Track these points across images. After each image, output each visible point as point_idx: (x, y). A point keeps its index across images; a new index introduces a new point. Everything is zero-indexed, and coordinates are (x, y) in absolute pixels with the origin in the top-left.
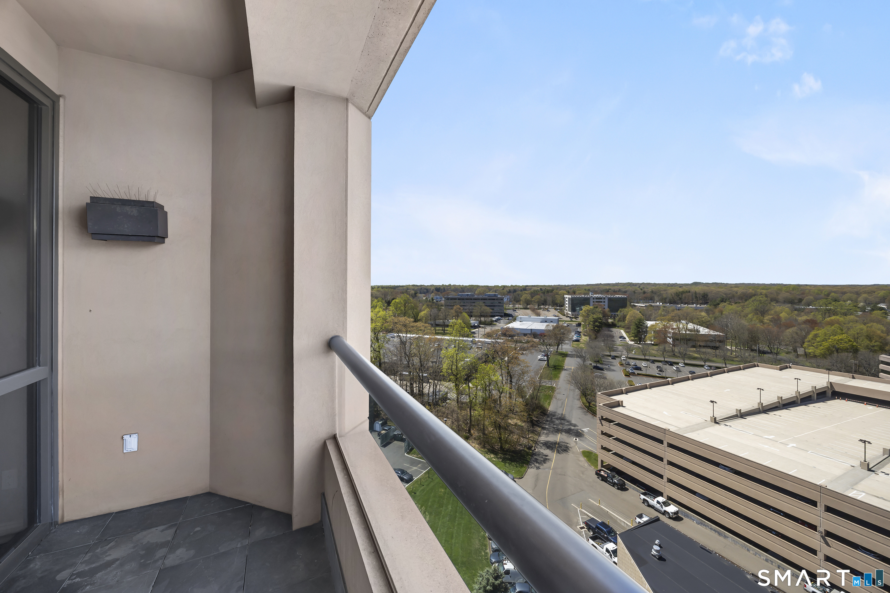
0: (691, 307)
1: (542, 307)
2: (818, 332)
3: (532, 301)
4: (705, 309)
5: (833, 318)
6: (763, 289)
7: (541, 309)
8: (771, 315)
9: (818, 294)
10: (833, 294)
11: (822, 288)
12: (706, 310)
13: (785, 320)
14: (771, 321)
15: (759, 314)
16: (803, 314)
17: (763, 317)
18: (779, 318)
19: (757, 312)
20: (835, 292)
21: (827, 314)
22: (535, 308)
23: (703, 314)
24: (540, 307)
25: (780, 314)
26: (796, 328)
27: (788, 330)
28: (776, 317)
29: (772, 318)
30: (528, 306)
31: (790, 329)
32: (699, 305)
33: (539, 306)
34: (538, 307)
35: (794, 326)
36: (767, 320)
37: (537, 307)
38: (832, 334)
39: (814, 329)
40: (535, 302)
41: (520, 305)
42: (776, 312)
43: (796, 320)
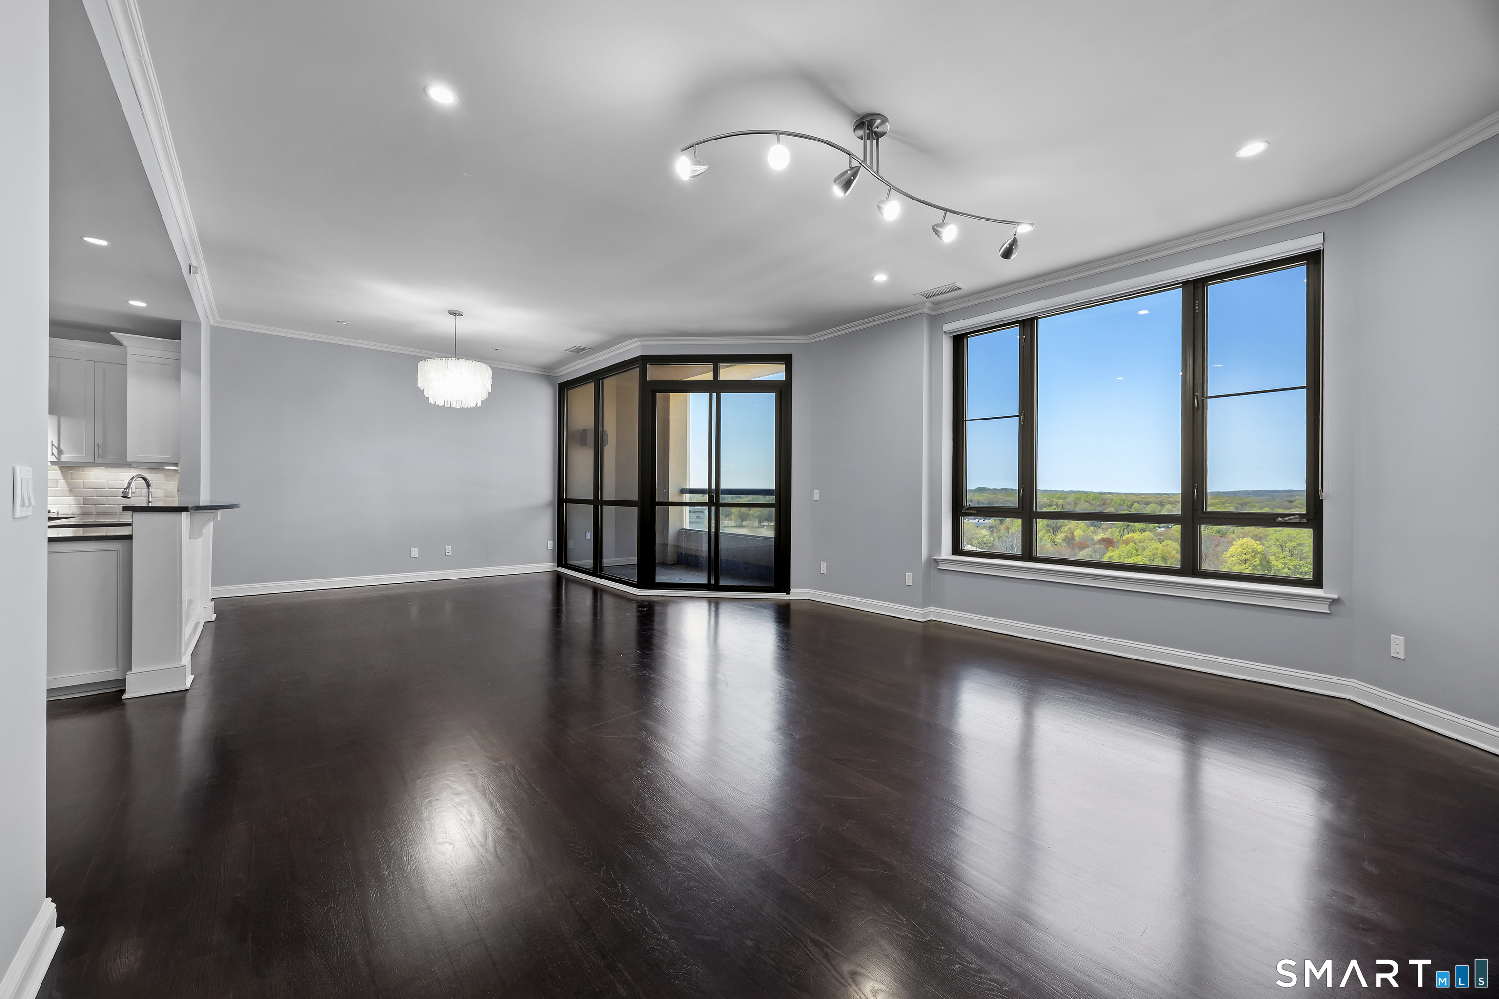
0: (972, 523)
1: (765, 524)
2: (1112, 554)
3: (749, 515)
4: (988, 525)
5: (1131, 535)
6: (1060, 498)
7: (763, 527)
8: (1064, 532)
9: (1120, 505)
10: (1136, 505)
11: (1124, 497)
12: (990, 527)
13: (1080, 539)
14: (1064, 540)
15: (1052, 531)
16: (1100, 531)
17: (1056, 535)
18: (1073, 537)
19: (1049, 528)
20: (1138, 502)
21: (1126, 531)
22: (754, 526)
23: (985, 532)
24: (762, 524)
25: (1074, 531)
26: (1090, 549)
27: (1081, 552)
28: (1069, 535)
29: (1066, 536)
30: (744, 523)
31: (1084, 550)
32: (982, 520)
33: (760, 522)
34: (759, 525)
35: (1087, 547)
36: (1060, 539)
37: (757, 524)
38: (1127, 556)
39: (1108, 550)
40: (754, 517)
41: (731, 520)
42: (1070, 529)
43: (1093, 539)
